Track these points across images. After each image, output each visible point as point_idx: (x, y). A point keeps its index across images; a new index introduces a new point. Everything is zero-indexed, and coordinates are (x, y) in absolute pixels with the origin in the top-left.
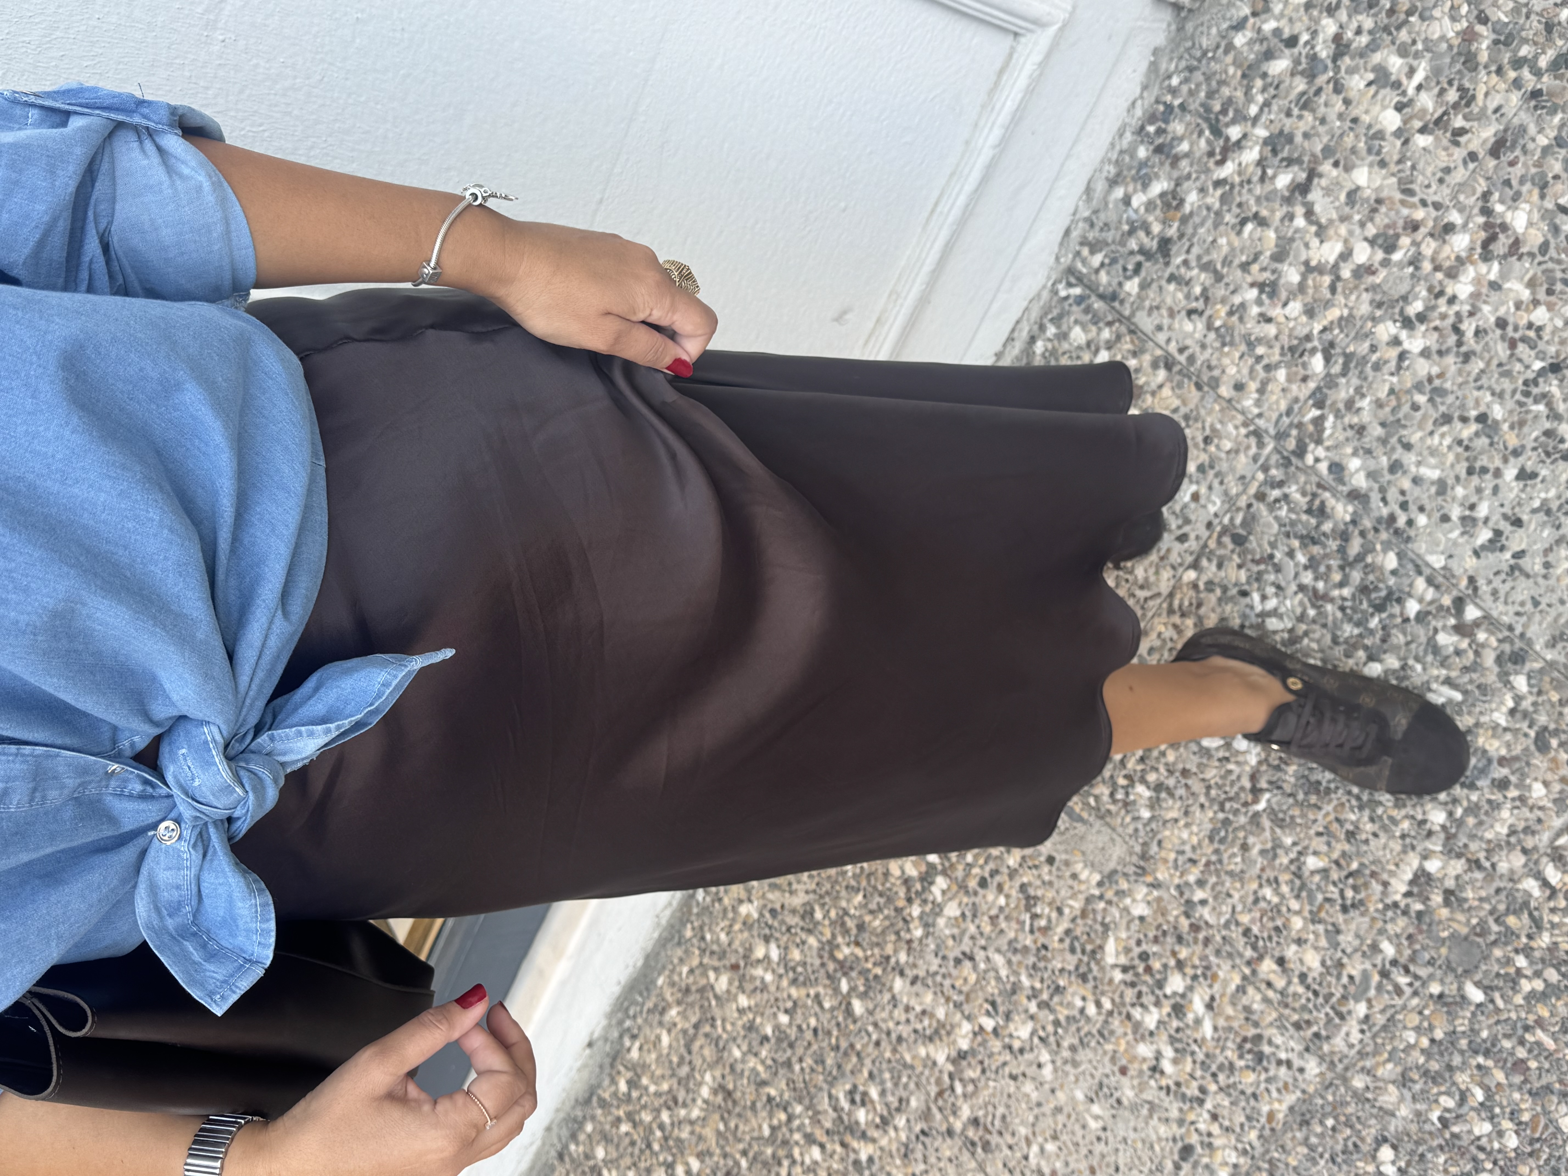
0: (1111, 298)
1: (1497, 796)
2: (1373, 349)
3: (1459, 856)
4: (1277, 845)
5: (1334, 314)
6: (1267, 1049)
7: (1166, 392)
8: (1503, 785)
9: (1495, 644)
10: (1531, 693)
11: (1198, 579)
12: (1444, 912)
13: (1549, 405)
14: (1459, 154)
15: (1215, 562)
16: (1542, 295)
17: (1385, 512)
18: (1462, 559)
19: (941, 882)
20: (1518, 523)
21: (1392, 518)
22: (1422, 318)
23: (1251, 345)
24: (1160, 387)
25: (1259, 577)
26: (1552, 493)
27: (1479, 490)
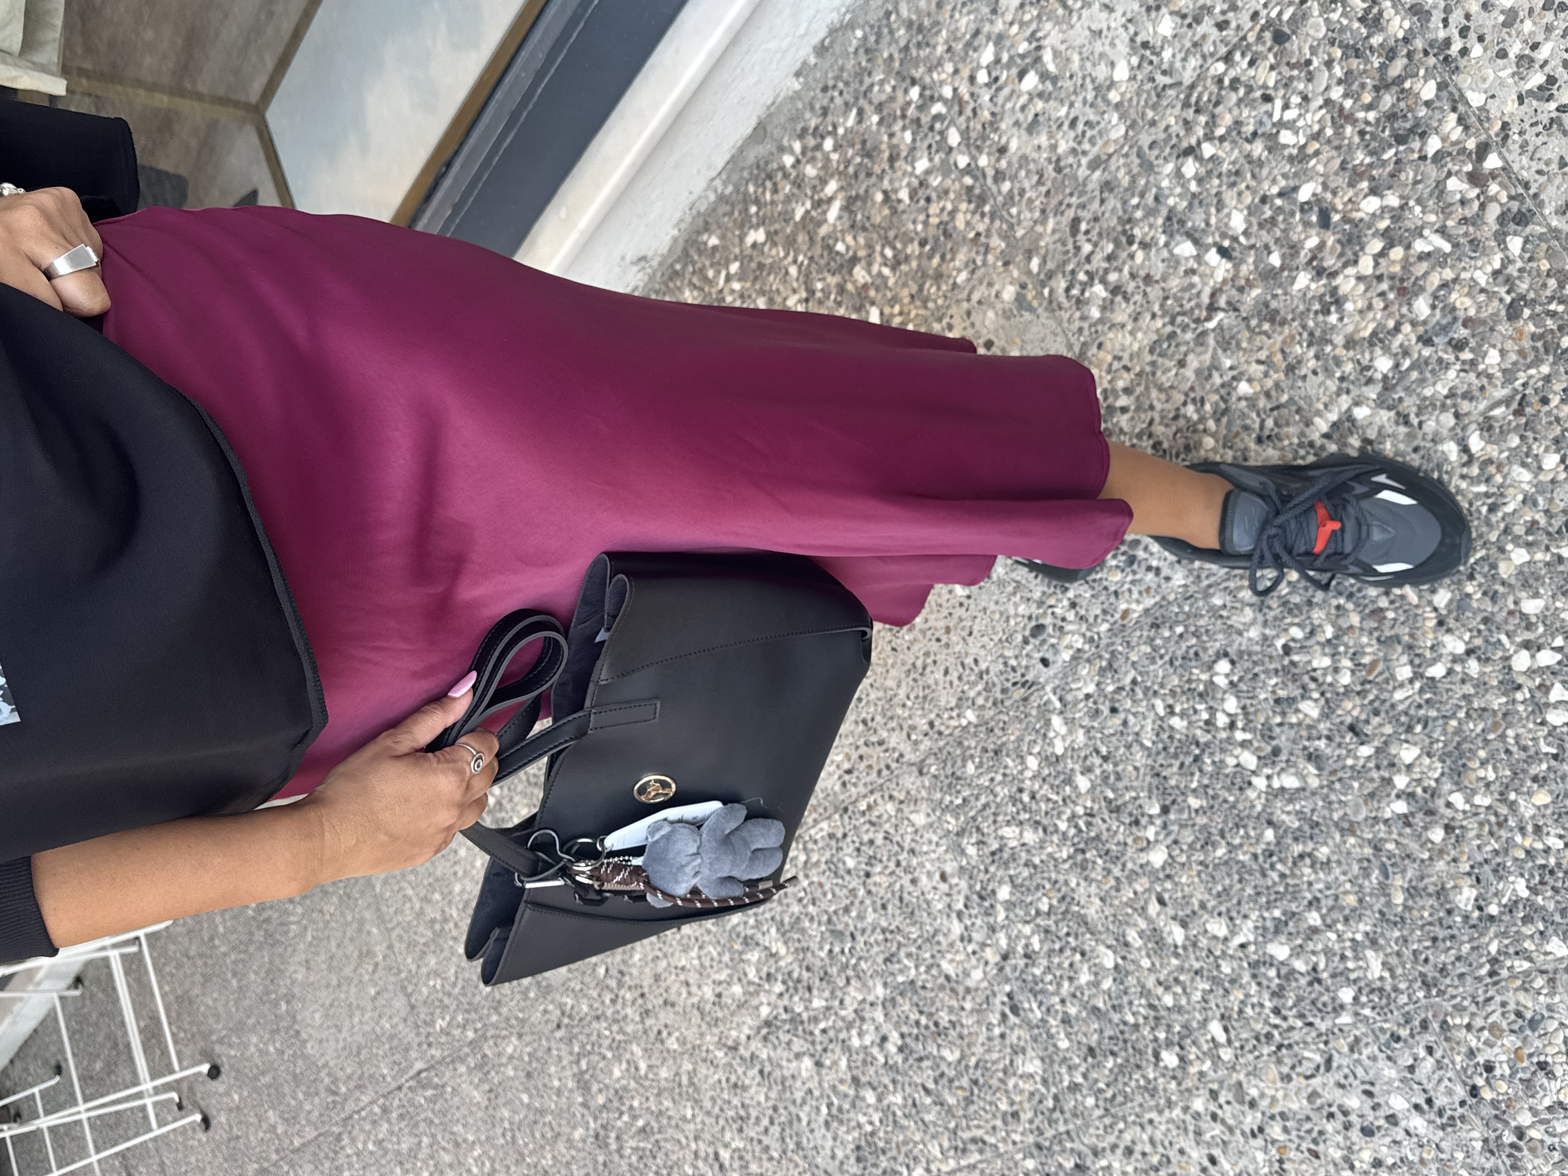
1: (1449, 357)
3: (1389, 408)
4: (1215, 366)
6: (1140, 554)
8: (1459, 346)
9: (1504, 199)
10: (1521, 257)
11: (1225, 73)
15: (1248, 59)
17: (1442, 35)
18: (1504, 102)
21: (1447, 43)
25: (1287, 84)
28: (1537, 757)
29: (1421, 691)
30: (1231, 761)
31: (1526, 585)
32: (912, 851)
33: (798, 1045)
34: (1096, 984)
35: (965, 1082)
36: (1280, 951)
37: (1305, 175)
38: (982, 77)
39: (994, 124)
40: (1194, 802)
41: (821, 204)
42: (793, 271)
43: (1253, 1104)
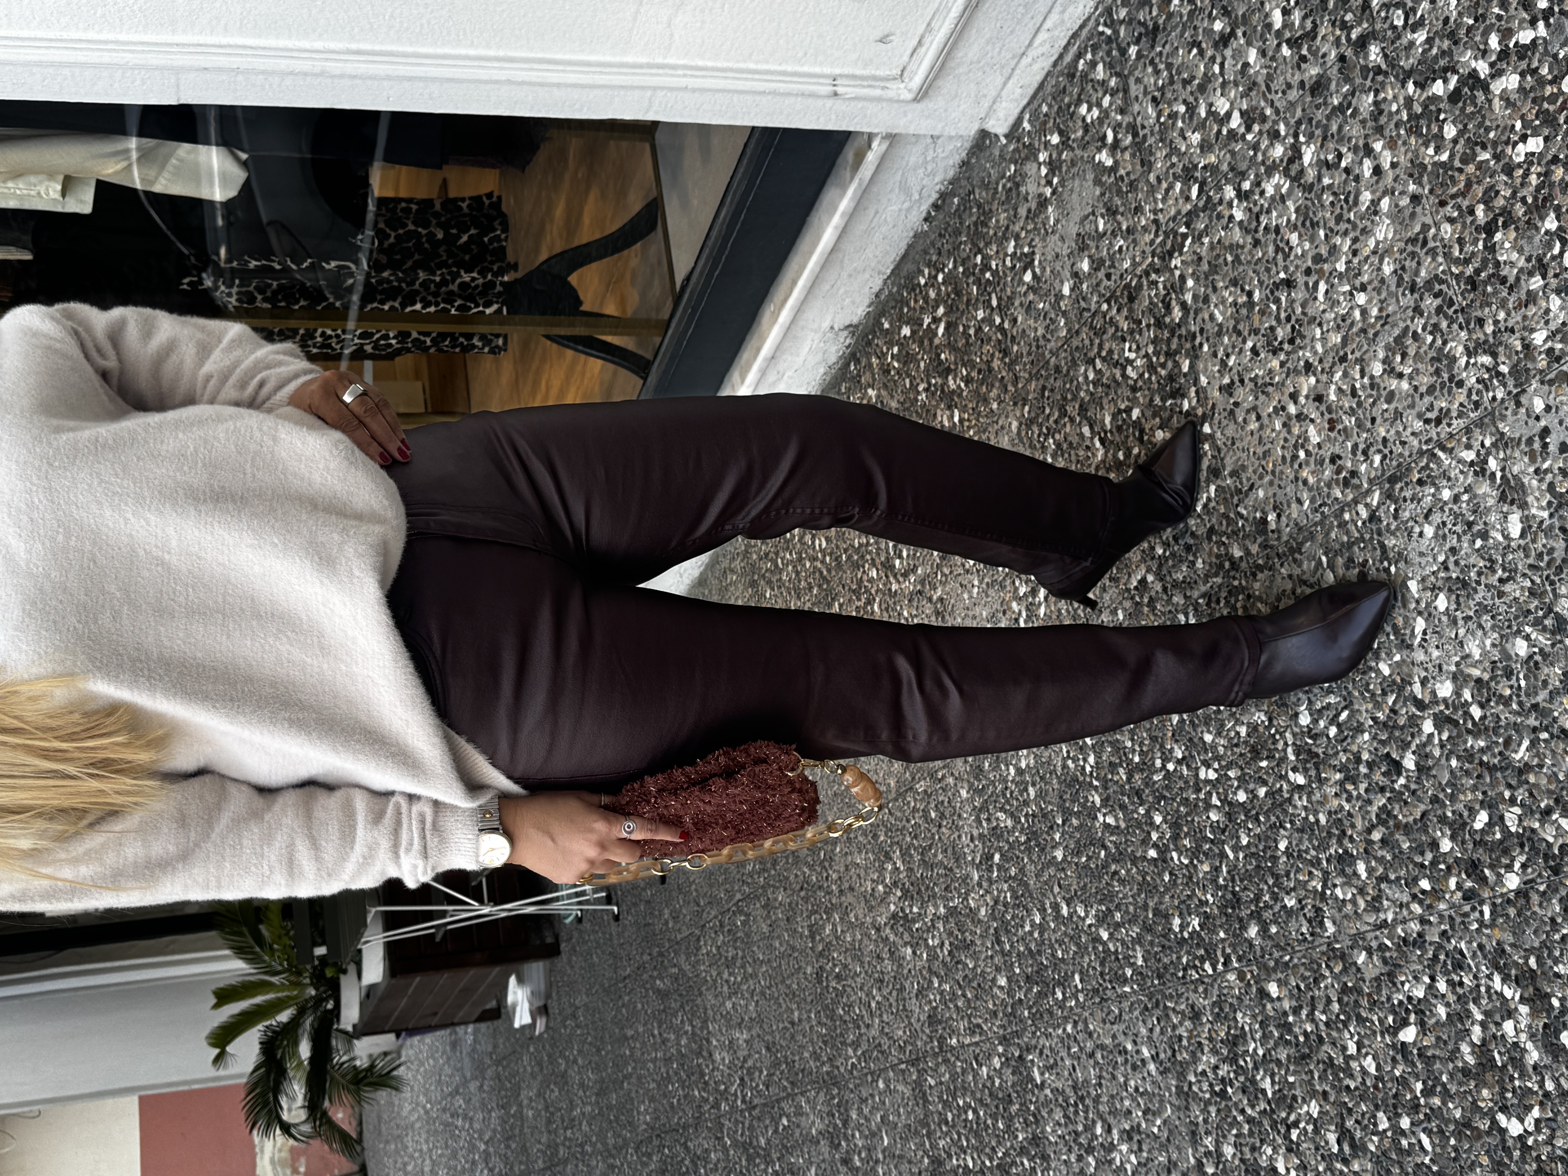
0: (1123, 52)
2: (1221, 201)
3: (1161, 580)
5: (1212, 159)
7: (1127, 155)
8: (1188, 548)
9: (1210, 456)
10: (1216, 498)
11: (1108, 312)
13: (1278, 309)
14: (1297, 77)
15: (1117, 306)
16: (1299, 224)
17: (1192, 329)
20: (1242, 381)
21: (1194, 337)
22: (1246, 196)
23: (1172, 151)
24: (1126, 148)
26: (1261, 373)
27: (1234, 346)
28: (1205, 839)
29: (1164, 778)
31: (1207, 724)
32: (959, 816)
33: (907, 937)
34: (1031, 933)
35: (975, 984)
36: (1105, 935)
37: (1134, 401)
40: (1075, 822)
41: (936, 320)
42: (922, 364)
43: (1090, 1035)
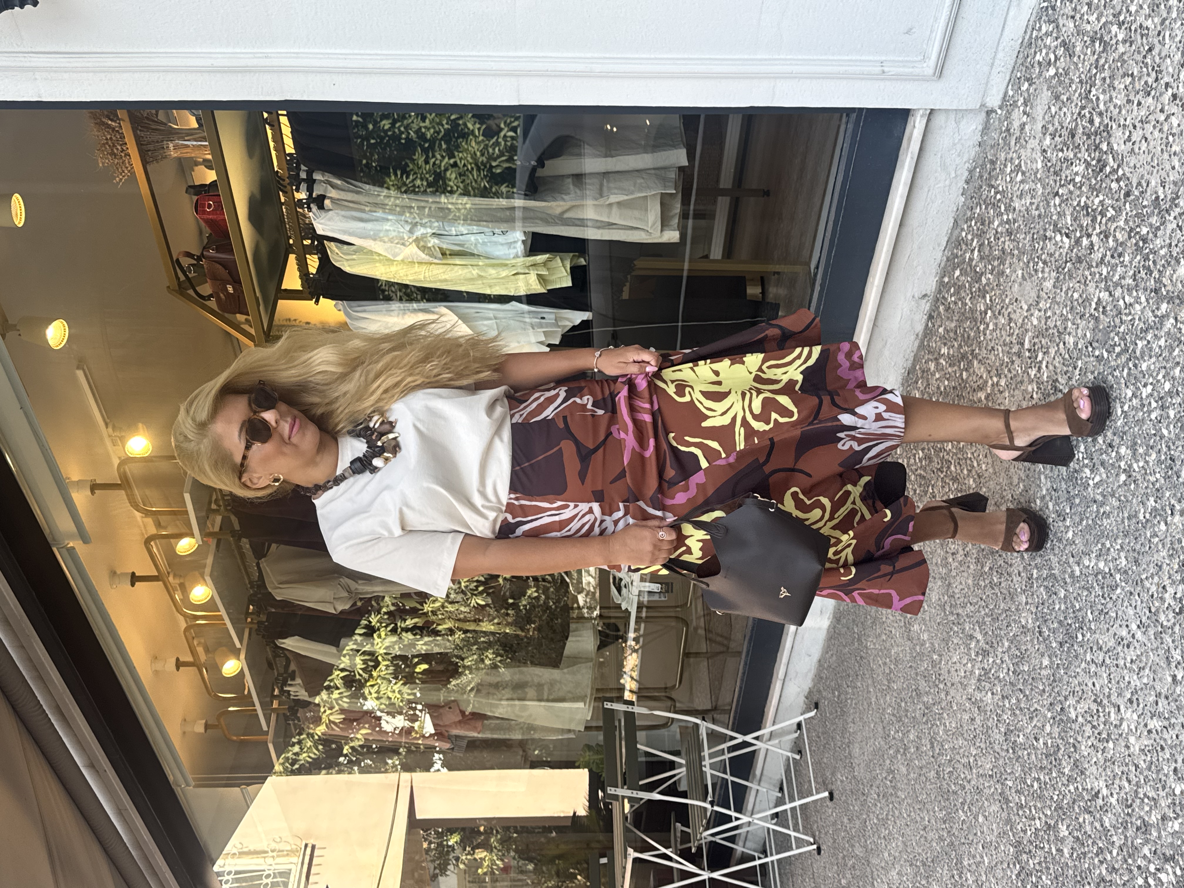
2: (1111, 39)
3: (1108, 290)
4: (1068, 288)
5: (1104, 20)
7: (1062, 59)
8: (1120, 256)
10: (1129, 211)
11: (1062, 156)
12: (1102, 316)
13: (1147, 68)
15: (1066, 148)
16: (1151, 12)
17: (1106, 122)
19: (989, 313)
20: (1135, 127)
21: (1108, 125)
22: (1123, 23)
23: (1084, 36)
24: (1061, 56)
25: (1075, 156)
26: (1144, 113)
27: (1128, 111)
28: (1151, 436)
29: (1124, 419)
30: (1084, 476)
33: (987, 687)
34: (1060, 609)
35: (1030, 680)
38: (1008, 179)
39: (1011, 200)
40: (1077, 501)
41: (973, 251)
42: (967, 285)
43: (1101, 649)
